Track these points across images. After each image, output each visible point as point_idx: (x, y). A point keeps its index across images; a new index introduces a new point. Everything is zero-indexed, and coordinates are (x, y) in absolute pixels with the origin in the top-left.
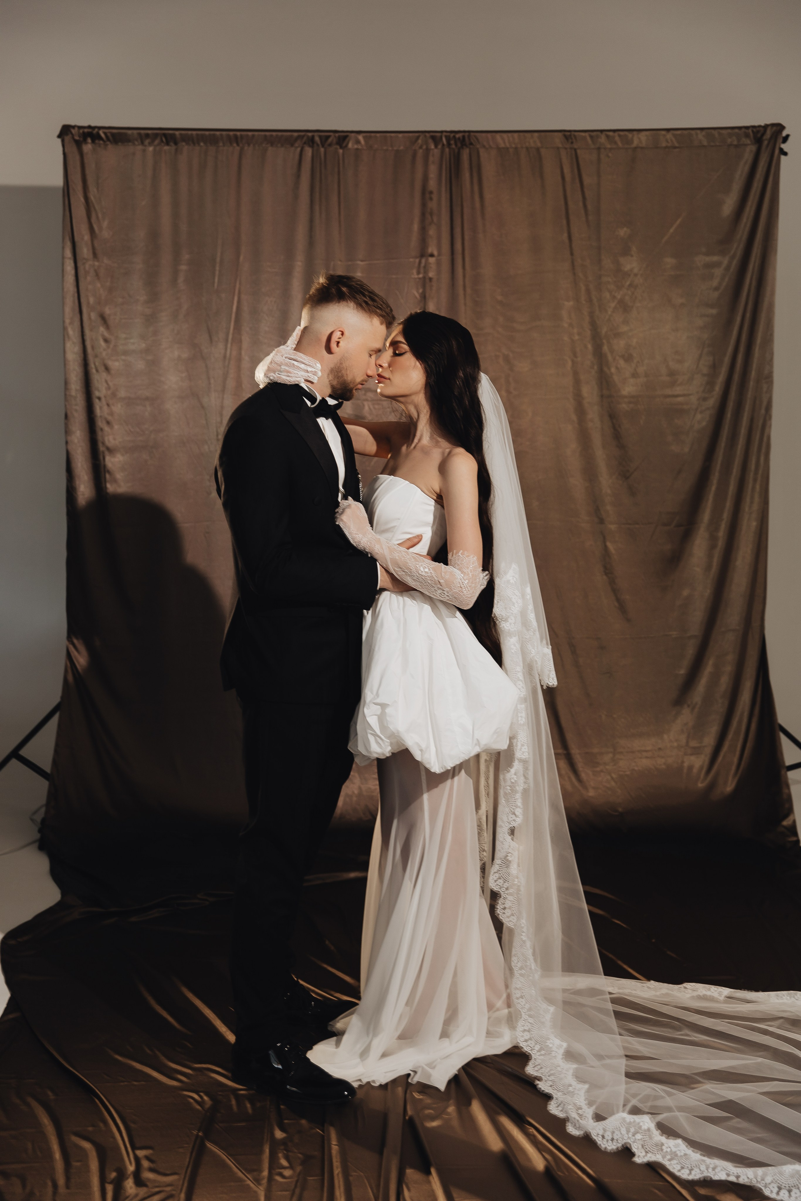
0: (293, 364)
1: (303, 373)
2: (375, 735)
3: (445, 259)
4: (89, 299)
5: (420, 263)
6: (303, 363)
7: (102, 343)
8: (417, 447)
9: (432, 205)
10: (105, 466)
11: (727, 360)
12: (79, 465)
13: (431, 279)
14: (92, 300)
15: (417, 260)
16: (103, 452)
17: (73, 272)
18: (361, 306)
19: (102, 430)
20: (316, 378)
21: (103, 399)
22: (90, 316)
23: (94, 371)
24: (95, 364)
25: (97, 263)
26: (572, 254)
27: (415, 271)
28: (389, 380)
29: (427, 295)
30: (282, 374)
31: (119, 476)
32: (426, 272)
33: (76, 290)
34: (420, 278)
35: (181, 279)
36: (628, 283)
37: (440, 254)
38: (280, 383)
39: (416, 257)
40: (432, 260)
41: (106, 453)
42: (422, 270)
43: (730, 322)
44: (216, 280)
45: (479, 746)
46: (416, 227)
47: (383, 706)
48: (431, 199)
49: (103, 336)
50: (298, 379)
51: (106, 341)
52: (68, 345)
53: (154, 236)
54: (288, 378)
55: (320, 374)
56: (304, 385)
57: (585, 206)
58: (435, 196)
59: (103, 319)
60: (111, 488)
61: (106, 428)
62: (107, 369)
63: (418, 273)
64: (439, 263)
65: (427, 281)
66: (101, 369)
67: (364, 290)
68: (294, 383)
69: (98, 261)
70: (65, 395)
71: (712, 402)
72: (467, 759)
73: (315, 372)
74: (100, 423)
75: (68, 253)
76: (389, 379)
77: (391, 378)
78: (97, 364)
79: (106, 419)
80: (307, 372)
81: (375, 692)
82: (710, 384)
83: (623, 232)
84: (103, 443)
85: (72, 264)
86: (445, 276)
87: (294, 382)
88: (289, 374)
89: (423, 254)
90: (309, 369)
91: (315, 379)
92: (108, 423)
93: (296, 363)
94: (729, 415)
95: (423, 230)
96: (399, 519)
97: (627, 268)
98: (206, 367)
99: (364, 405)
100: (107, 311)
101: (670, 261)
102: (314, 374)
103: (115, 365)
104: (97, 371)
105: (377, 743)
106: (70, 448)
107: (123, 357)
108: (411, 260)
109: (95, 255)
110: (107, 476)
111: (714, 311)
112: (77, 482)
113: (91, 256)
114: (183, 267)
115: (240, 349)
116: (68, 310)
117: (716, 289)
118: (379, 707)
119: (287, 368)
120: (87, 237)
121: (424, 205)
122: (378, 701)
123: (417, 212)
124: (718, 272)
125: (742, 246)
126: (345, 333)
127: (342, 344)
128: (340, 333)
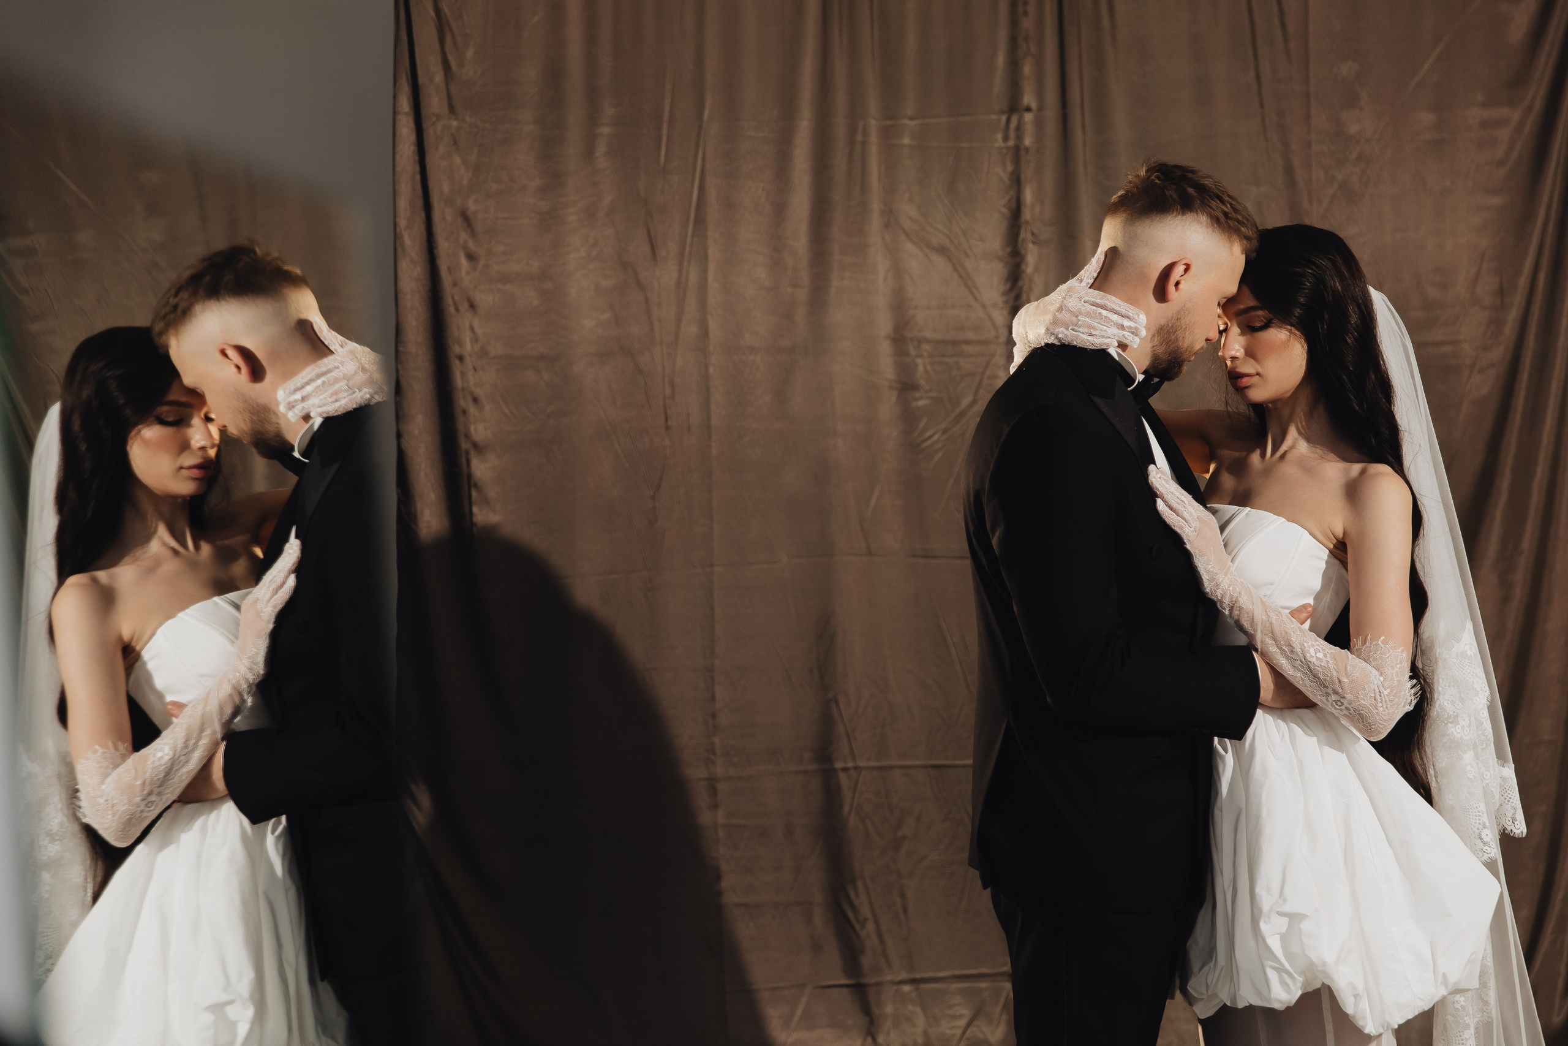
0: (1100, 313)
1: (1115, 331)
2: (1280, 970)
3: (1051, 113)
4: (440, 187)
5: (1008, 121)
6: (1116, 313)
7: (464, 262)
8: (1289, 456)
9: (1028, 24)
10: (470, 476)
11: (1523, 282)
12: (422, 474)
13: (1027, 149)
14: (446, 189)
15: (1004, 118)
16: (467, 453)
17: (413, 138)
18: (1218, 221)
19: (464, 412)
20: (1137, 340)
21: (468, 360)
22: (443, 215)
23: (452, 309)
24: (453, 298)
25: (455, 123)
26: (1262, 106)
27: (999, 136)
28: (1258, 376)
29: (1023, 177)
30: (1081, 330)
31: (492, 493)
32: (1019, 137)
33: (417, 169)
34: (1008, 148)
35: (601, 150)
36: (1354, 155)
37: (1041, 108)
38: (1075, 347)
39: (1001, 112)
40: (1028, 117)
41: (473, 453)
42: (1012, 134)
43: (1526, 218)
44: (663, 152)
45: (1446, 986)
46: (1001, 61)
47: (1294, 918)
48: (1026, 13)
49: (465, 248)
50: (1108, 341)
51: (471, 257)
52: (404, 265)
53: (554, 74)
54: (1090, 338)
55: (1144, 333)
56: (1113, 351)
57: (1283, 26)
59: (466, 219)
60: (482, 515)
61: (472, 410)
62: (472, 306)
63: (1006, 138)
64: (1039, 123)
65: (1023, 152)
66: (463, 307)
67: (1223, 192)
68: (1099, 348)
69: (456, 119)
70: (397, 352)
71: (1499, 354)
72: (1426, 1009)
73: (1136, 328)
74: (462, 402)
75: (405, 104)
76: (1258, 374)
78: (456, 297)
79: (472, 393)
80: (1122, 327)
81: (1276, 893)
82: (1496, 323)
83: (1347, 69)
84: (467, 436)
85: (412, 125)
86: (1051, 145)
87: (1100, 344)
88: (1092, 330)
89: (1014, 107)
90: (1127, 323)
91: (1134, 342)
92: (475, 400)
93: (1104, 312)
94: (1524, 377)
95: (1014, 65)
96: (1272, 584)
97: (1353, 129)
98: (647, 300)
99: (916, 365)
100: (472, 206)
101: (1427, 118)
102: (1133, 333)
103: (485, 299)
104: (457, 310)
105: (1283, 983)
106: (405, 445)
107: (499, 286)
108: (994, 117)
109: (451, 108)
110: (474, 493)
111: (1497, 201)
112: (419, 506)
113: (446, 110)
114: (605, 130)
115: (705, 271)
116: (403, 203)
117: (1501, 163)
118: (1286, 919)
119: (1088, 320)
120: (439, 78)
121: (1014, 25)
122: (1287, 908)
123: (1003, 35)
124: (1504, 134)
125: (1543, 92)
126: (1191, 267)
127: (1181, 286)
128: (1184, 267)
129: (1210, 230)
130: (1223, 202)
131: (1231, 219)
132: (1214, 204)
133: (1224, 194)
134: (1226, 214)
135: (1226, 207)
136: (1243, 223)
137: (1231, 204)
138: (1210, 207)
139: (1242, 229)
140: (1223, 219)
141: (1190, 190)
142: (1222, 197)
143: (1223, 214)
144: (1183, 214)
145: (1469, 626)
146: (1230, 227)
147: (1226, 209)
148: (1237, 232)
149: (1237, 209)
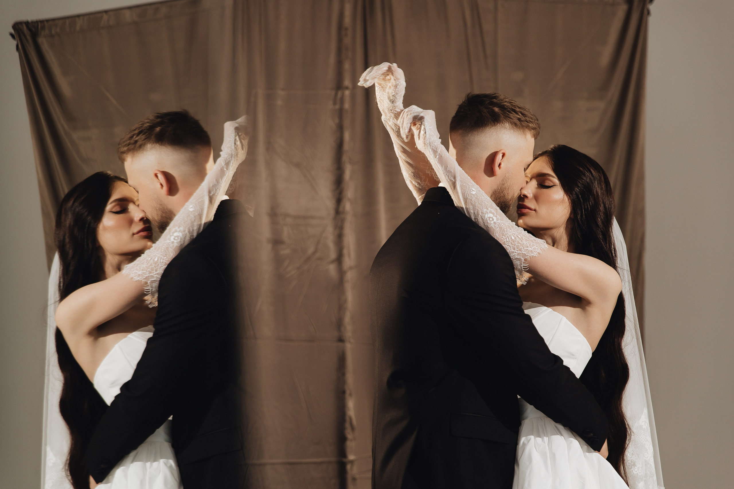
3: (360, 91)
5: (336, 95)
9: (347, 41)
15: (334, 93)
18: (516, 125)
27: (331, 103)
28: (534, 212)
29: (344, 126)
32: (342, 104)
34: (336, 110)
37: (354, 88)
39: (332, 90)
40: (347, 92)
42: (338, 102)
46: (332, 60)
48: (346, 35)
57: (484, 50)
58: (349, 33)
63: (334, 105)
64: (353, 96)
65: (344, 112)
67: (515, 106)
76: (535, 210)
77: (537, 209)
86: (360, 108)
89: (339, 86)
95: (339, 63)
108: (328, 92)
117: (596, 131)
121: (340, 40)
123: (334, 46)
126: (506, 154)
127: (502, 166)
128: (502, 154)
129: (512, 131)
130: (516, 112)
131: (522, 121)
132: (511, 115)
133: (515, 108)
134: (519, 119)
135: (519, 115)
136: (530, 121)
137: (521, 113)
138: (509, 117)
139: (530, 125)
140: (518, 122)
141: (496, 109)
142: (515, 110)
143: (518, 120)
144: (495, 125)
145: (646, 411)
146: (523, 126)
147: (519, 117)
148: (528, 127)
149: (525, 114)
